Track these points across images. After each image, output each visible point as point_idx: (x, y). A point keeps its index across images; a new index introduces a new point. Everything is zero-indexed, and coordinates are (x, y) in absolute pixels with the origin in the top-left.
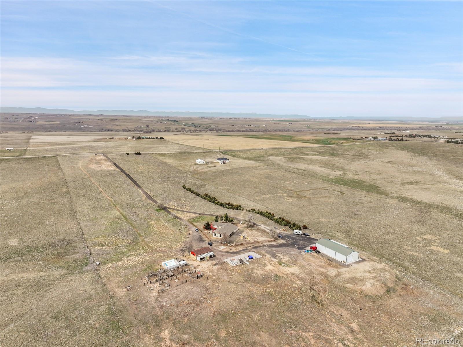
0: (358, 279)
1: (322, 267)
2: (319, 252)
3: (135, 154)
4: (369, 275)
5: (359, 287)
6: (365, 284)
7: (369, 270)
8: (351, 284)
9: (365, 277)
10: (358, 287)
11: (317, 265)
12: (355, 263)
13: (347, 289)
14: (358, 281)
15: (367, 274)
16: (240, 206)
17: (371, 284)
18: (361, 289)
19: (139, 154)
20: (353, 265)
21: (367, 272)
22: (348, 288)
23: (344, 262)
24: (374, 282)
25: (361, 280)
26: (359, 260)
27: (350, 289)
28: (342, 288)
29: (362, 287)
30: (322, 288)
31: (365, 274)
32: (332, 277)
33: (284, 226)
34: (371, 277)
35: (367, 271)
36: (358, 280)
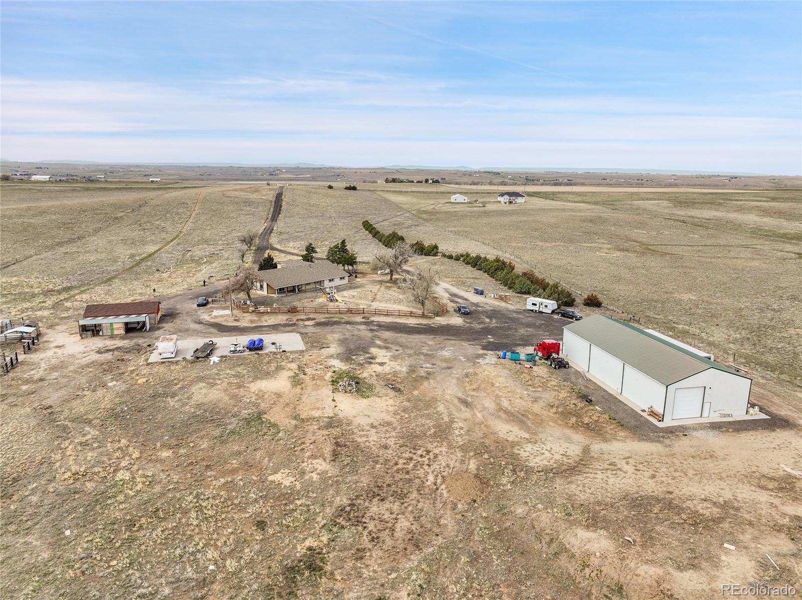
0: (679, 510)
1: (518, 418)
2: (562, 365)
3: (347, 188)
4: (777, 502)
5: (654, 571)
6: (709, 559)
7: (790, 476)
8: (610, 537)
9: (737, 509)
10: (643, 569)
11: (500, 409)
12: (716, 427)
13: (563, 560)
14: (672, 526)
15: (763, 497)
16: (436, 247)
17: (764, 565)
18: (666, 586)
19: (354, 188)
20: (700, 434)
21: (763, 482)
22: (573, 556)
23: (653, 414)
24: (794, 555)
25: (697, 522)
26: (748, 417)
27: (585, 566)
28: (538, 546)
29: (676, 574)
30: (417, 519)
31: (746, 493)
32: (529, 471)
33: (518, 293)
34: (784, 515)
35: (772, 479)
36: (677, 519)
